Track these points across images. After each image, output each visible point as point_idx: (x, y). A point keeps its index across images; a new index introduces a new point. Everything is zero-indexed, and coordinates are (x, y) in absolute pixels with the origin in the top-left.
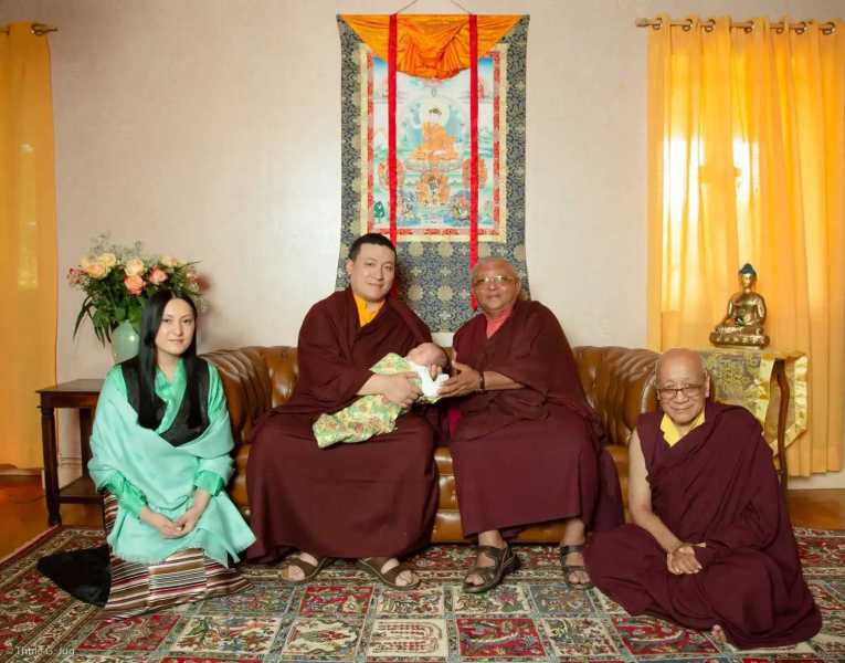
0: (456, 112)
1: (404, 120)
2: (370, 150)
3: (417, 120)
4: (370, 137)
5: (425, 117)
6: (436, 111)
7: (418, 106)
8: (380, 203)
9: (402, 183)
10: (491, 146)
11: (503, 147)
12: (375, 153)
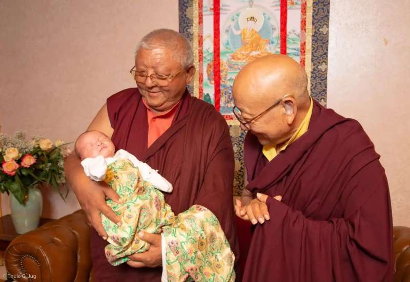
0: (269, 19)
1: (226, 27)
2: (201, 53)
3: (237, 28)
4: (201, 43)
5: (244, 24)
6: (252, 18)
7: (238, 15)
8: (208, 95)
9: (226, 78)
10: (298, 46)
11: (309, 47)
12: (204, 55)
